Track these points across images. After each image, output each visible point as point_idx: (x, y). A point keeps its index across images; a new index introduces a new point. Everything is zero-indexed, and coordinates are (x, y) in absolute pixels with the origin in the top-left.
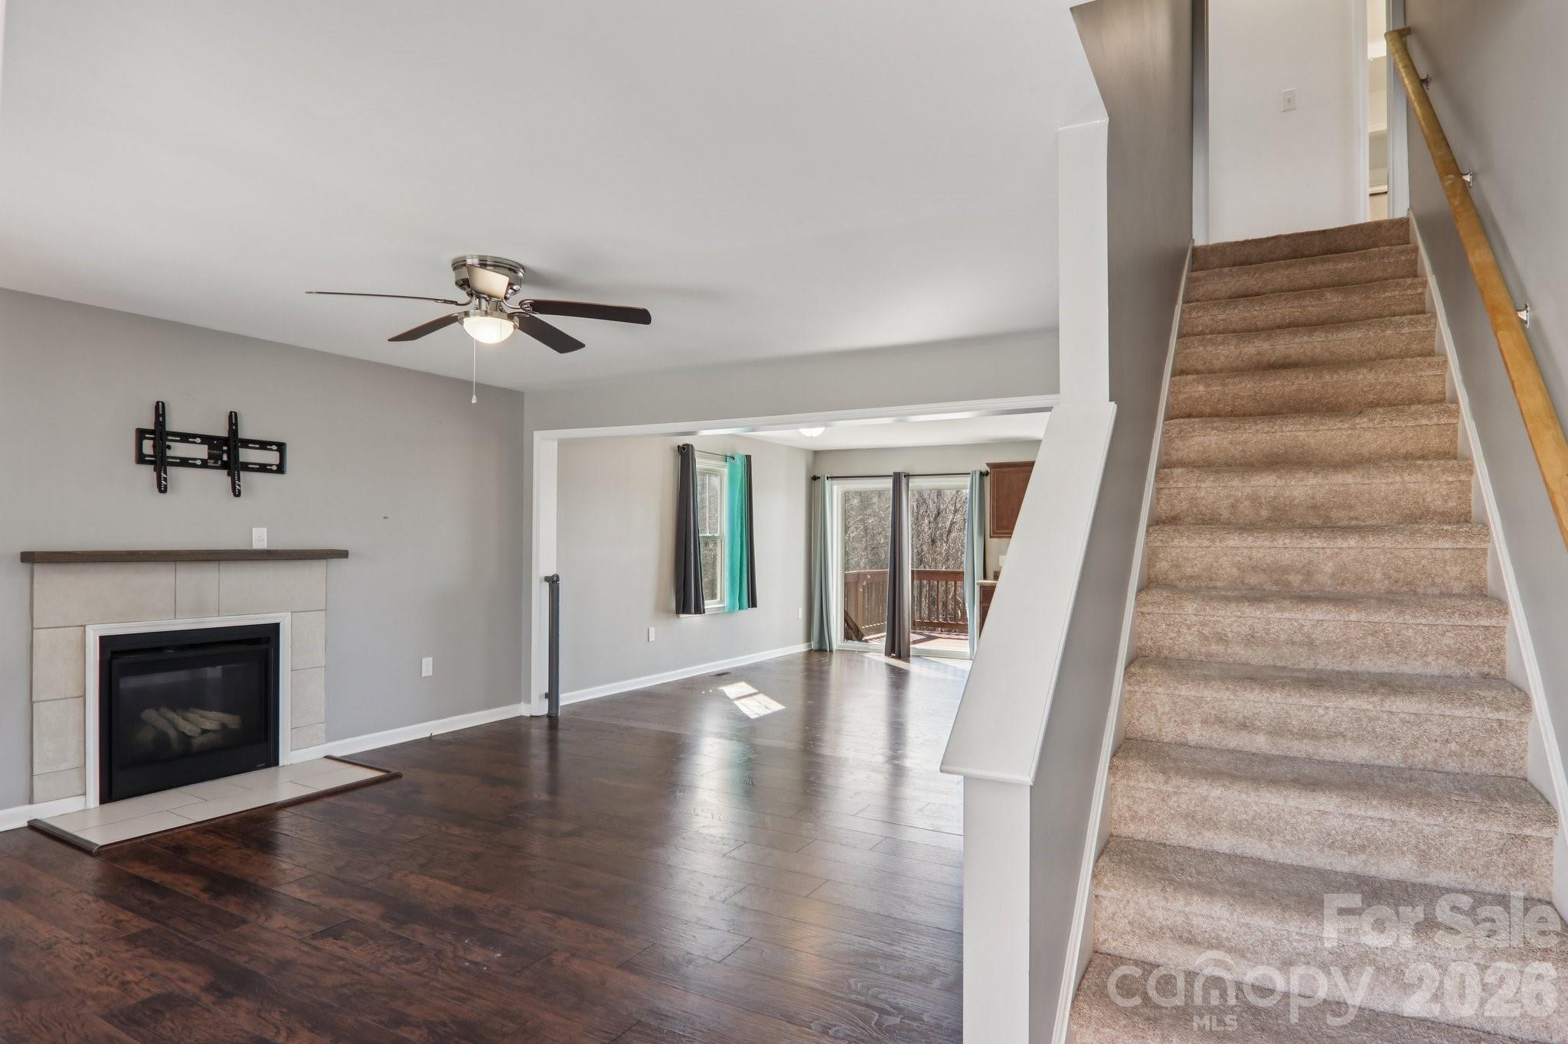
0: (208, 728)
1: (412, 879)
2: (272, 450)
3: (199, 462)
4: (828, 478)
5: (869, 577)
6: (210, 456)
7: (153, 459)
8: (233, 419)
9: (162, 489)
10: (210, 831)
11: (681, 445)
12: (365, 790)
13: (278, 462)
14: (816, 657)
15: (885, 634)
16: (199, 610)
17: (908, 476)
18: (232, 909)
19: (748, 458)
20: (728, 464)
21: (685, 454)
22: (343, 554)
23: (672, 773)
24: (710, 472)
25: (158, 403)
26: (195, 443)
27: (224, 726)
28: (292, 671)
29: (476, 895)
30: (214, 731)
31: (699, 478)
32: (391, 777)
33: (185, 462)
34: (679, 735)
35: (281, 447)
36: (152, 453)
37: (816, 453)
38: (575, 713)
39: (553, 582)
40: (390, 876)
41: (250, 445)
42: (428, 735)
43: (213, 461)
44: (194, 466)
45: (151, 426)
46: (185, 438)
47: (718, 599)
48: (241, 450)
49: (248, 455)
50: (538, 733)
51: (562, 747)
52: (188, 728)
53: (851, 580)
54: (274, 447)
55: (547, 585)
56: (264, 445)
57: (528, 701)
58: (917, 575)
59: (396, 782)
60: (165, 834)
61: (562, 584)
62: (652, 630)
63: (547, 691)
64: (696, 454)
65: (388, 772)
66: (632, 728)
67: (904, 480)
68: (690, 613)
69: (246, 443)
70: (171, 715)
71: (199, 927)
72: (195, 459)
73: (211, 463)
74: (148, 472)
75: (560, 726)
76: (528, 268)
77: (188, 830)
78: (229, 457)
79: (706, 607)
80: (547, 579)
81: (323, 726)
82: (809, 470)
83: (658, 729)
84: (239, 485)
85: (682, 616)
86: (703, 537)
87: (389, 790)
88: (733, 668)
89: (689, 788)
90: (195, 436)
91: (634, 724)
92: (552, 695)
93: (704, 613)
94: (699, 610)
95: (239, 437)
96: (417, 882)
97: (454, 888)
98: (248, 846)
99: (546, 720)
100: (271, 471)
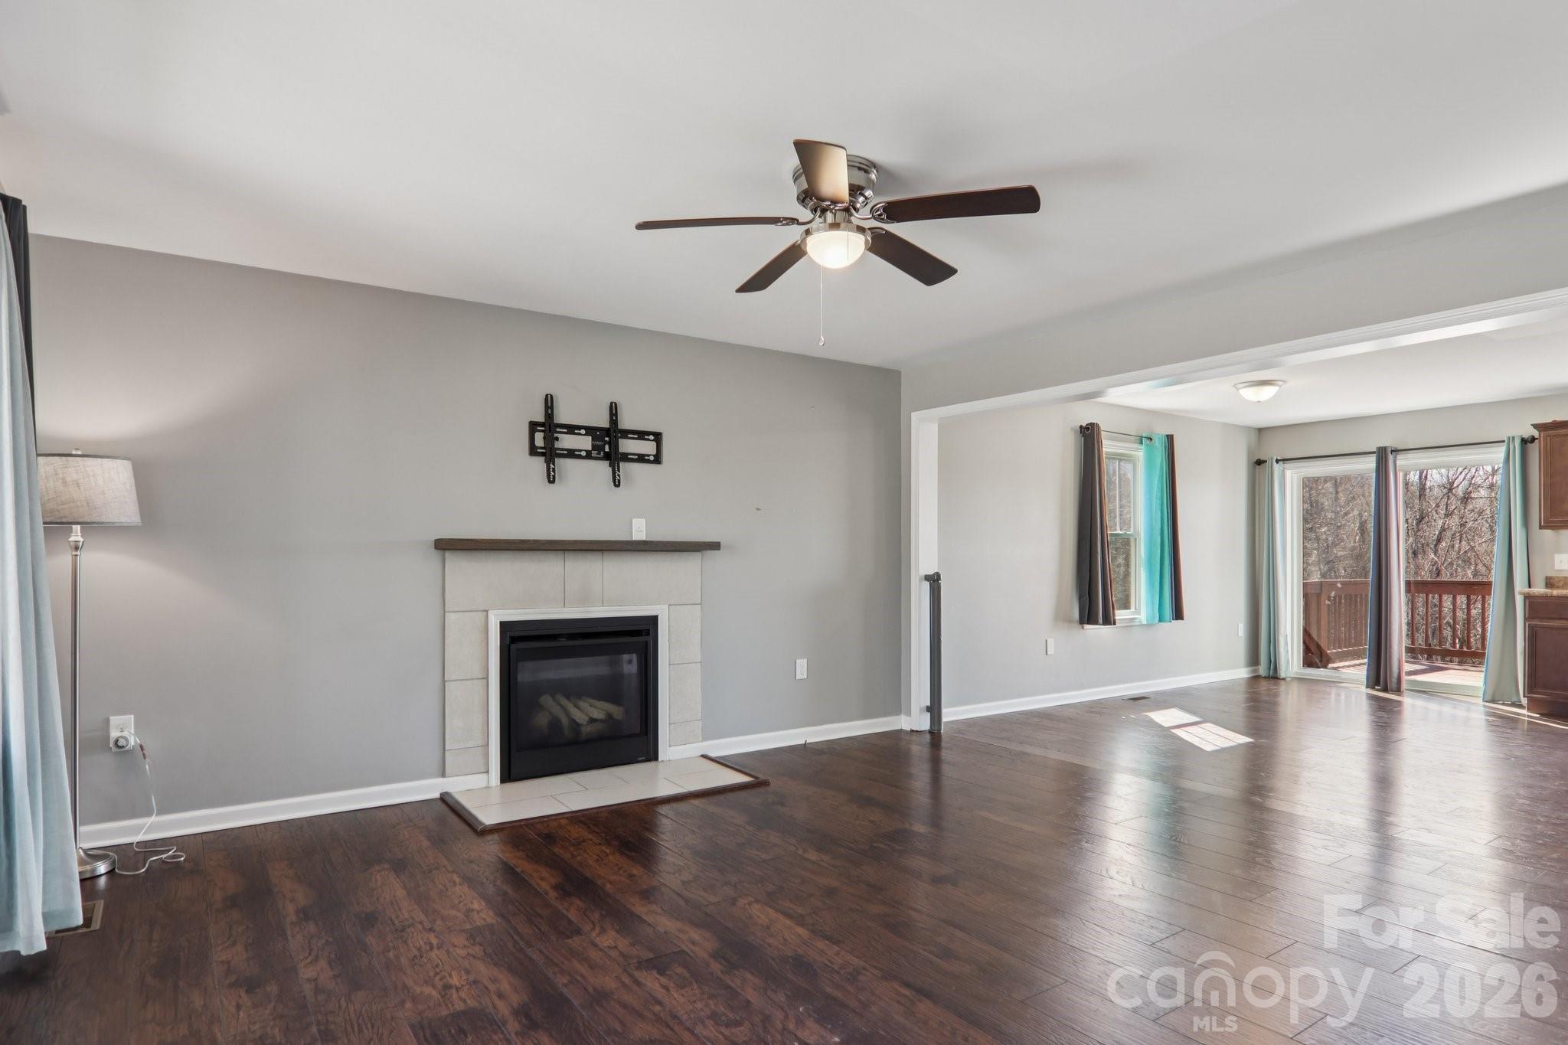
0: (597, 718)
1: (755, 910)
2: (649, 440)
3: (584, 454)
4: (1277, 461)
5: (1339, 585)
6: (594, 447)
7: (544, 451)
8: (614, 410)
9: (551, 480)
10: (581, 822)
11: (1084, 425)
12: (731, 796)
13: (655, 453)
14: (1264, 685)
15: (1366, 661)
16: (585, 600)
17: (1395, 451)
18: (573, 915)
19: (1170, 439)
20: (1143, 447)
21: (1089, 435)
22: (715, 546)
23: (1077, 816)
24: (1120, 458)
25: (547, 395)
26: (580, 434)
27: (610, 716)
28: (670, 665)
29: (821, 944)
30: (601, 721)
31: (1105, 462)
32: (758, 784)
33: (572, 454)
34: (1085, 767)
35: (658, 437)
36: (543, 445)
37: (1260, 431)
38: (959, 731)
39: (934, 580)
40: (734, 902)
41: (629, 436)
42: (803, 742)
43: (596, 452)
44: (580, 457)
45: (541, 418)
46: (572, 429)
47: (1133, 609)
48: (621, 441)
49: (628, 446)
50: (919, 750)
51: (947, 770)
52: (580, 717)
53: (1311, 591)
54: (652, 437)
55: (927, 584)
56: (642, 435)
57: (909, 714)
58: (1413, 587)
59: (762, 790)
60: (542, 820)
61: (944, 583)
62: (1051, 642)
63: (929, 704)
64: (1103, 434)
65: (756, 778)
66: (1026, 754)
67: (1391, 458)
68: (1096, 623)
69: (626, 434)
70: (564, 701)
71: (537, 931)
72: (581, 451)
73: (594, 454)
74: (539, 463)
75: (943, 744)
76: (881, 167)
77: (563, 818)
78: (610, 449)
79: (1117, 618)
80: (927, 578)
81: (700, 724)
82: (1250, 452)
83: (1063, 759)
84: (619, 476)
85: (1087, 626)
86: (1112, 535)
87: (754, 798)
88: (1156, 693)
89: (1100, 837)
90: (580, 427)
91: (1029, 749)
92: (934, 709)
93: (1115, 624)
94: (1108, 620)
95: (619, 428)
96: (761, 914)
97: (800, 930)
98: (608, 843)
99: (928, 736)
100: (649, 462)
